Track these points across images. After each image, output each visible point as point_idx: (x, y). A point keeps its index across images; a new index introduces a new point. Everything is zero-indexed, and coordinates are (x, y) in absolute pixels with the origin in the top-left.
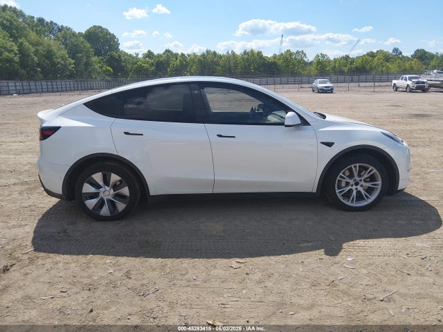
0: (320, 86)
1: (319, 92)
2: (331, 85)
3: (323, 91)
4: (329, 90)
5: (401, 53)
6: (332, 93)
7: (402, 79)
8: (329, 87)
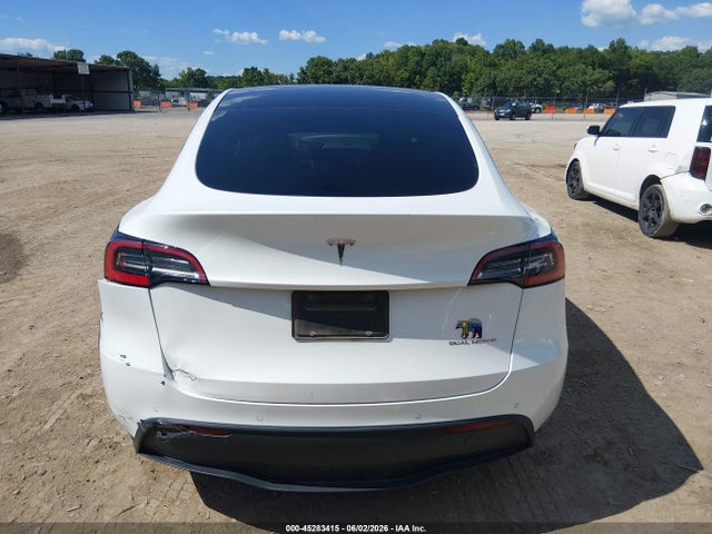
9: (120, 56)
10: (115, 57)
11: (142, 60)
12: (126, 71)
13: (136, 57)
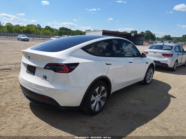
0: (22, 38)
1: (22, 41)
2: (27, 38)
3: (24, 40)
4: (27, 40)
5: (40, 27)
6: (28, 41)
7: (55, 38)
8: (27, 39)
9: (146, 32)
10: (144, 32)
11: (151, 33)
12: (144, 35)
13: (150, 32)
